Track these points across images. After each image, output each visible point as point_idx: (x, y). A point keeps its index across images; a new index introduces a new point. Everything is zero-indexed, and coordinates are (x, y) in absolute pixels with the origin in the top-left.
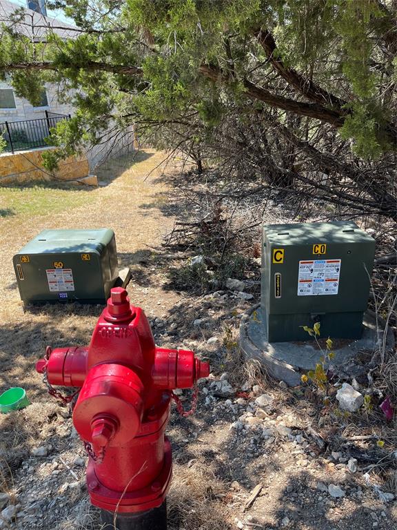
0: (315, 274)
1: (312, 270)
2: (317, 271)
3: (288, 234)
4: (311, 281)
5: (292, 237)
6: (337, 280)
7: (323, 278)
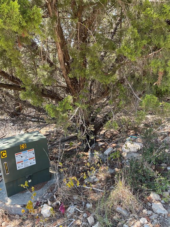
0: (24, 158)
1: (22, 157)
2: (24, 156)
3: (8, 142)
4: (22, 161)
5: (10, 143)
6: (34, 158)
7: (28, 159)
